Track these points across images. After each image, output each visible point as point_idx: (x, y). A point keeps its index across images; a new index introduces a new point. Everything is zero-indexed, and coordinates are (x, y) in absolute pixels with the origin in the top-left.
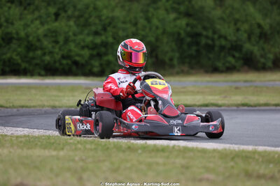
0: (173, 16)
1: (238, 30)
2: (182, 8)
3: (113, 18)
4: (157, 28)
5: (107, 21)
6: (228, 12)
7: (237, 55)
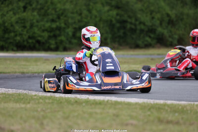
0: (107, 8)
1: (153, 18)
2: (114, 3)
3: (64, 10)
4: (96, 17)
5: (61, 12)
6: (146, 5)
7: (152, 36)
